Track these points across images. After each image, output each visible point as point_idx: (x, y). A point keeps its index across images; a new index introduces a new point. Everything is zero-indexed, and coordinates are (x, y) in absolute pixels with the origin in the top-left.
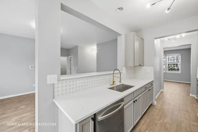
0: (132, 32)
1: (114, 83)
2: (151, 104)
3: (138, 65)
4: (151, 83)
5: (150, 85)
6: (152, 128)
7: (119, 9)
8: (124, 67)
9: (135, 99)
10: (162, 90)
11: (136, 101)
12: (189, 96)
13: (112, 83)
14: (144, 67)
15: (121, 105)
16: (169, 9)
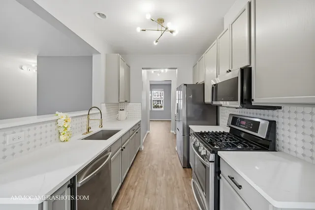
0: (117, 54)
1: (90, 130)
2: (139, 151)
3: (124, 101)
4: (138, 124)
5: (138, 126)
6: (141, 176)
7: (99, 14)
8: (104, 104)
9: (123, 146)
10: (148, 132)
11: (124, 149)
12: (170, 132)
13: (86, 131)
14: (130, 104)
15: (108, 156)
16: (157, 41)
